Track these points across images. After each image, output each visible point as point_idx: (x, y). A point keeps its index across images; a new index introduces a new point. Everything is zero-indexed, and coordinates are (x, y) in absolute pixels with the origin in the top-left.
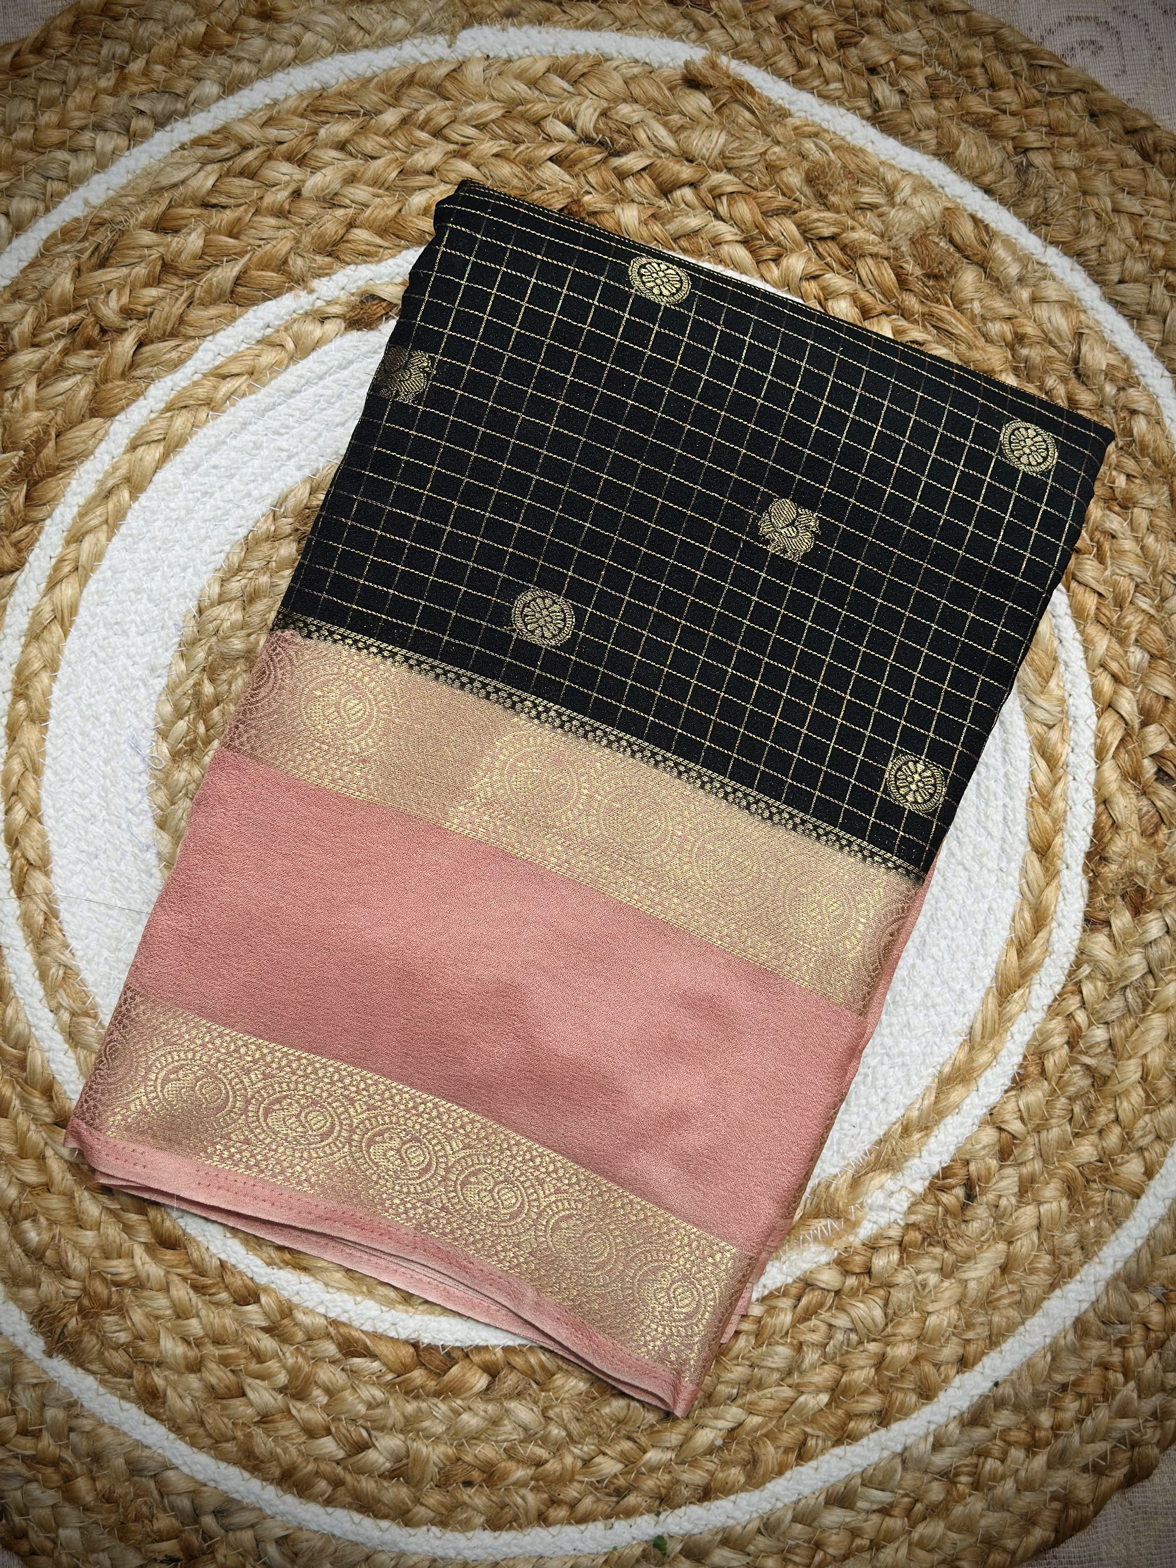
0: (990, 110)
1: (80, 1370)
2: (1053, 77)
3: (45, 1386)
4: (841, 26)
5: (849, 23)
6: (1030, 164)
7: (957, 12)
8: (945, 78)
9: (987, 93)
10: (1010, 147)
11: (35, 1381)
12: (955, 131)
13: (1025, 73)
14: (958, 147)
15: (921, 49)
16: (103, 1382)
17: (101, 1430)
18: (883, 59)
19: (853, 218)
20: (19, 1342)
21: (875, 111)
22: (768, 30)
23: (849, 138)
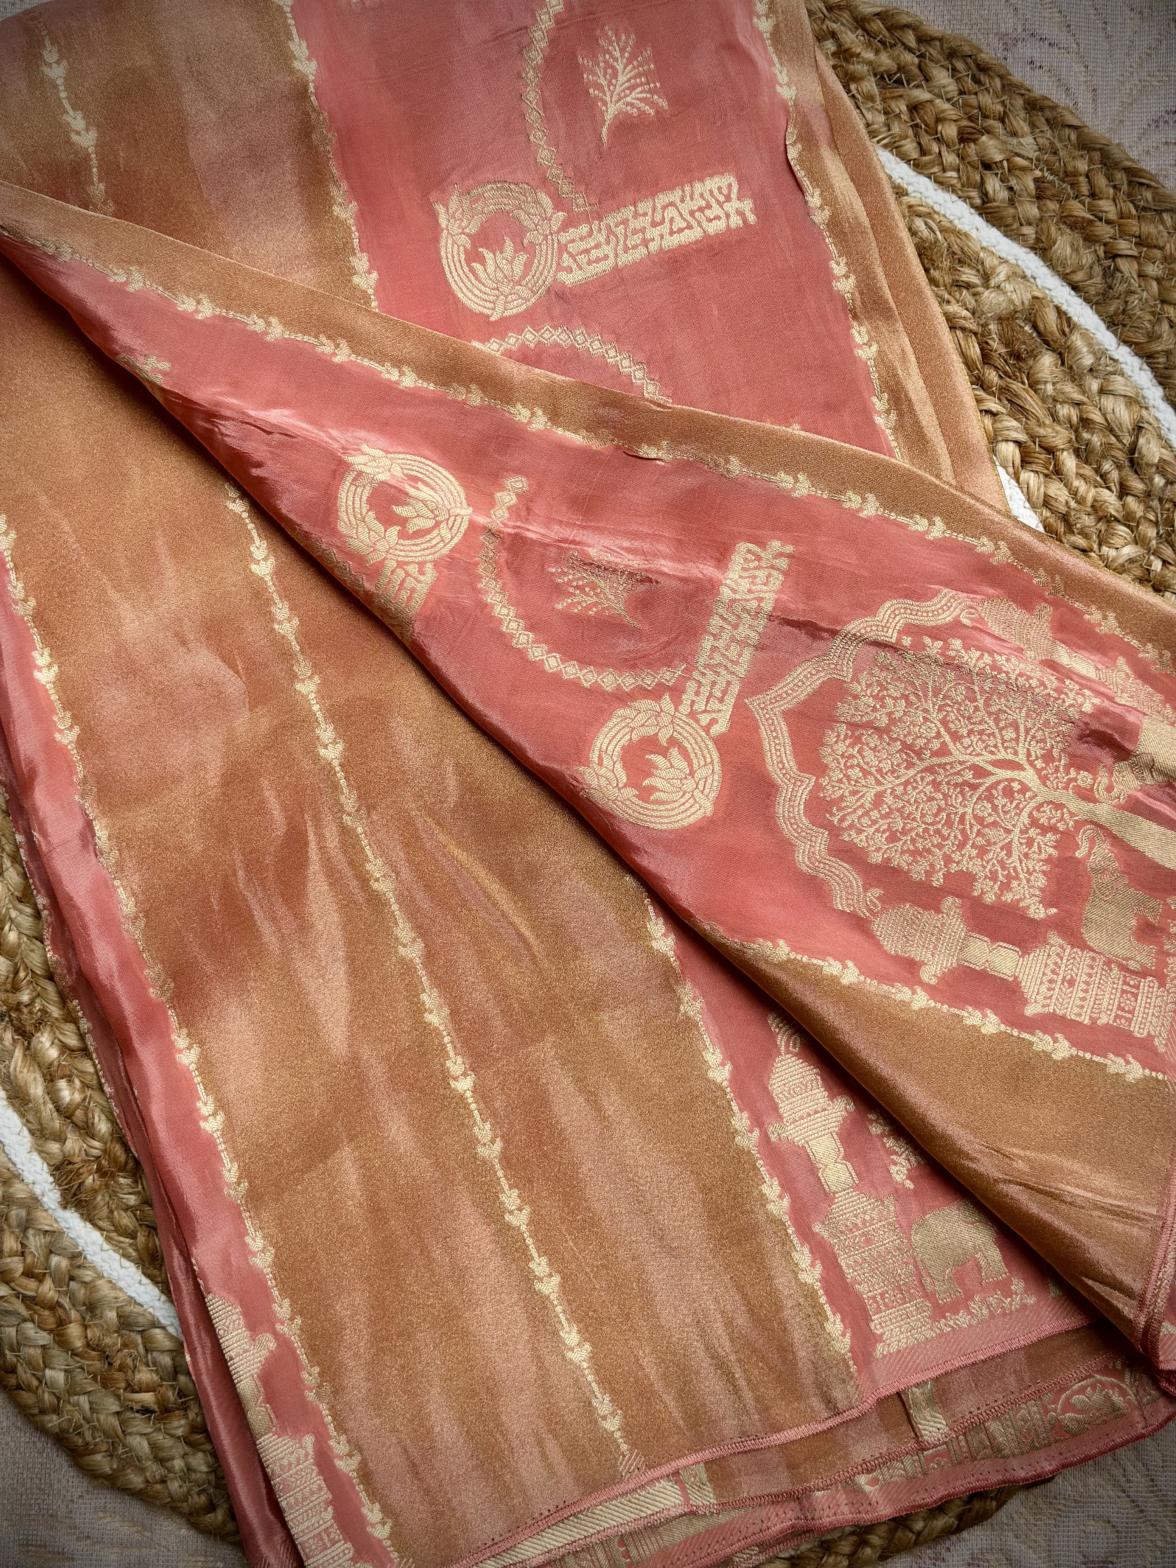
0: (1089, 216)
1: (89, 1225)
2: (1149, 195)
3: (54, 1235)
4: (965, 123)
5: (972, 121)
6: (1117, 269)
7: (1069, 126)
8: (1052, 182)
9: (1087, 200)
10: (1101, 251)
11: (47, 1228)
12: (1053, 229)
13: (1125, 187)
14: (1054, 244)
15: (1033, 155)
16: (108, 1239)
17: (99, 1282)
18: (998, 157)
19: (950, 294)
20: (38, 1190)
21: (984, 202)
22: (898, 116)
23: (956, 222)
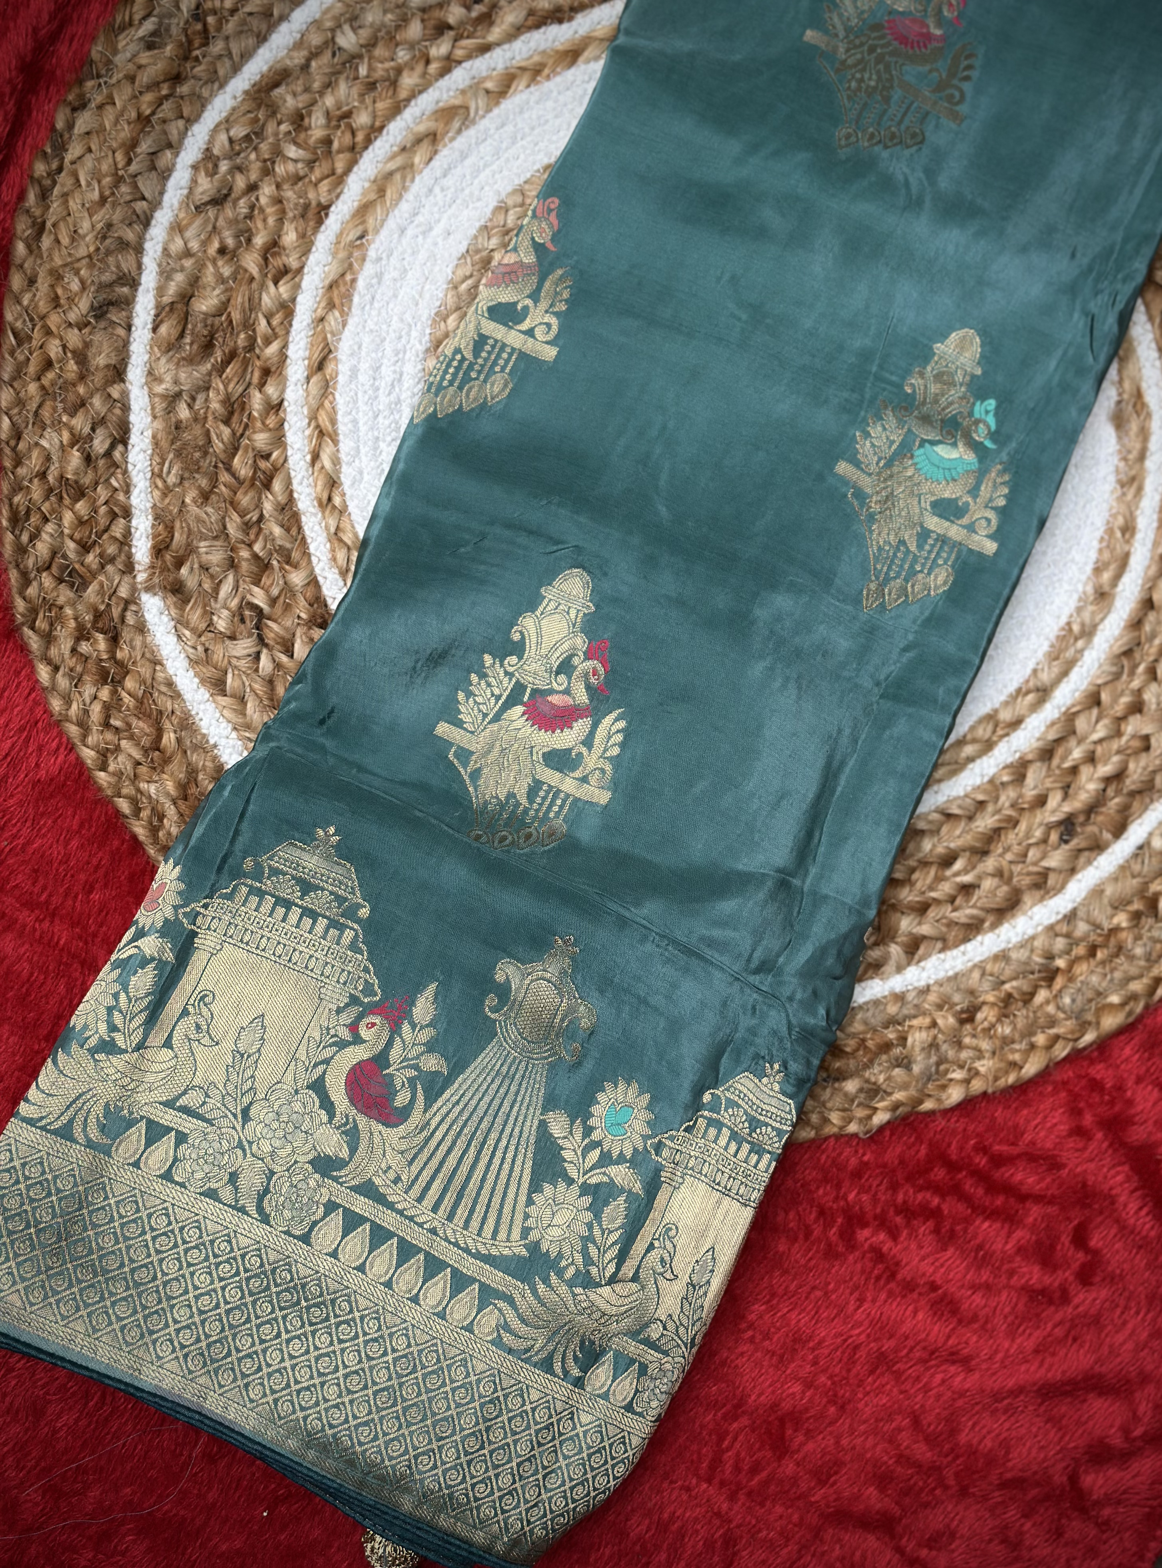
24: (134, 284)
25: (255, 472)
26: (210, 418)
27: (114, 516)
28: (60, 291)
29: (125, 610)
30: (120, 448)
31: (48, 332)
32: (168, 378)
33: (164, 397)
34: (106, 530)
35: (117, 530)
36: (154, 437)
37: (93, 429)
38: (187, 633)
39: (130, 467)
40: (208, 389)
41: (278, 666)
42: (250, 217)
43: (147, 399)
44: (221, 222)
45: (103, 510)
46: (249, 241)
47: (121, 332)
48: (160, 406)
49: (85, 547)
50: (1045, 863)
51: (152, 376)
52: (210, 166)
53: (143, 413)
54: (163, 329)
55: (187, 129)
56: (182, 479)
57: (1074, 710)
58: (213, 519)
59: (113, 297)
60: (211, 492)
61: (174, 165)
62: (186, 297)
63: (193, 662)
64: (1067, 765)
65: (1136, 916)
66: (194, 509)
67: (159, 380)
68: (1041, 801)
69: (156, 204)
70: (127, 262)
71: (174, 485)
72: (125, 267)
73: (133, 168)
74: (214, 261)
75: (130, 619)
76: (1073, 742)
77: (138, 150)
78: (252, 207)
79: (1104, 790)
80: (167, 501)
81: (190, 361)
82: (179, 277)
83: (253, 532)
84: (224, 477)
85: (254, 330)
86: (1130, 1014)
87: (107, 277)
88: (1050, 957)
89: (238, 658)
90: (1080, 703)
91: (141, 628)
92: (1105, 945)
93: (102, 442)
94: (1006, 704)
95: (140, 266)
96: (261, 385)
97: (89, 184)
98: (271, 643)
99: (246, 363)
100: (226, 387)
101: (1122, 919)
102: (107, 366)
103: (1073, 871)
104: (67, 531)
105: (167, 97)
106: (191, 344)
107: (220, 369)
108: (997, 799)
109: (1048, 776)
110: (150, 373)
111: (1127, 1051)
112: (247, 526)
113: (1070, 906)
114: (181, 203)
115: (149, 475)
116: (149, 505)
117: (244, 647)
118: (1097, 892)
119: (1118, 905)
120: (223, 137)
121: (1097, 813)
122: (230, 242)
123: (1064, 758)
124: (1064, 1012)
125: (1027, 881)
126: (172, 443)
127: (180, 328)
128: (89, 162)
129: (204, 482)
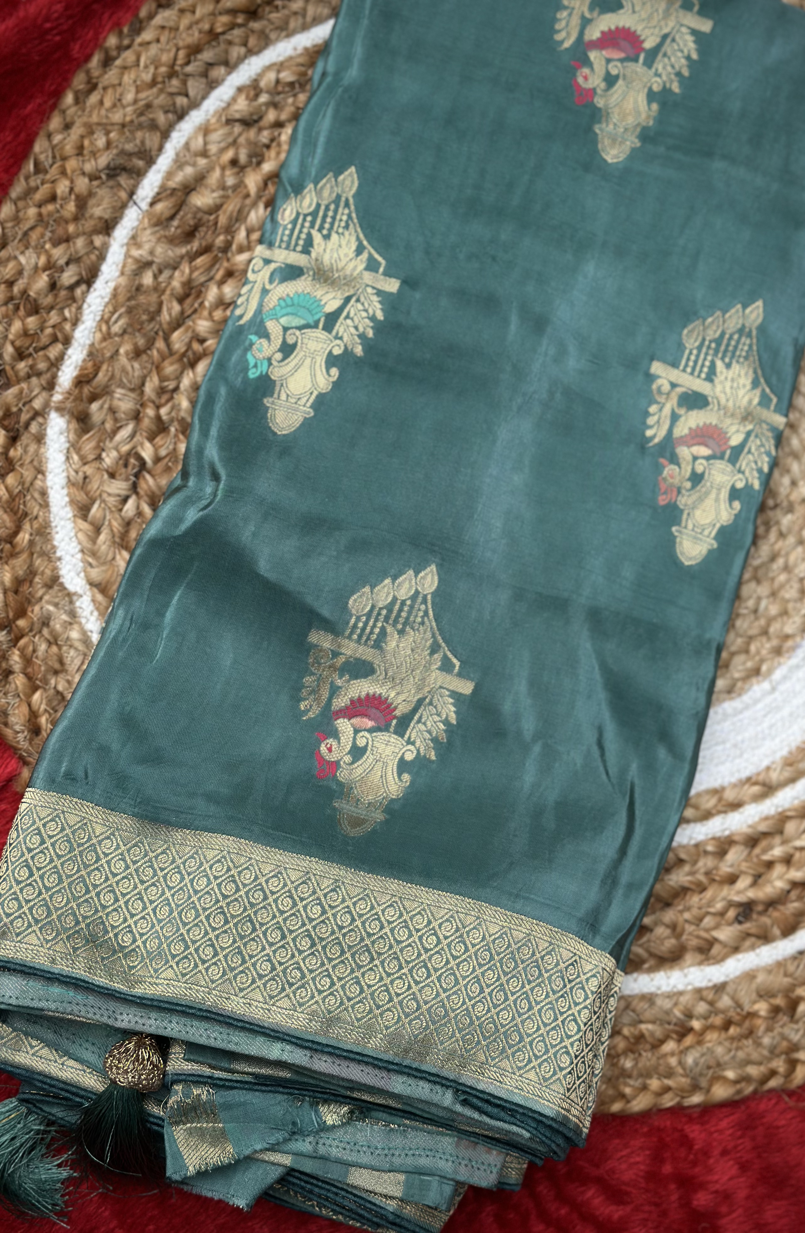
24: (150, 161)
25: (187, 351)
26: (168, 292)
27: (55, 339)
28: (86, 143)
29: (33, 418)
30: (84, 287)
31: (63, 172)
32: (147, 247)
33: (137, 261)
34: (45, 348)
35: (53, 352)
36: (115, 289)
37: (67, 264)
38: (76, 457)
39: (85, 306)
40: (175, 268)
41: (140, 513)
42: (268, 147)
43: (122, 257)
44: (242, 140)
45: (49, 331)
46: (259, 164)
47: (123, 195)
48: (131, 266)
49: (20, 355)
50: (716, 934)
51: (134, 240)
52: (252, 93)
53: (114, 267)
54: (159, 207)
55: (245, 57)
56: (125, 332)
57: (789, 814)
58: (137, 374)
59: (129, 165)
60: (144, 352)
61: (223, 80)
62: (188, 189)
63: (70, 483)
64: (766, 857)
65: (776, 1010)
66: (123, 360)
67: (139, 246)
68: (732, 879)
69: (195, 105)
70: (151, 140)
71: (116, 335)
72: (148, 143)
73: (189, 69)
74: (223, 169)
75: (34, 428)
76: (777, 840)
77: (199, 56)
78: (272, 140)
79: (789, 892)
80: (104, 344)
81: (172, 241)
82: (189, 170)
83: (165, 397)
84: (160, 344)
85: (233, 237)
86: (739, 1092)
87: (129, 147)
88: (689, 1015)
89: (109, 495)
90: (795, 810)
91: (40, 439)
92: (739, 1024)
93: (71, 276)
94: (734, 786)
95: (160, 149)
96: (221, 283)
97: (146, 67)
98: (142, 492)
99: (215, 260)
100: (192, 272)
101: (762, 1008)
102: (100, 218)
103: (736, 949)
104: (11, 337)
105: (240, 26)
106: (177, 228)
107: (192, 257)
108: (695, 862)
109: (746, 860)
110: (134, 238)
111: (724, 1124)
112: (161, 391)
113: (722, 979)
114: (216, 112)
115: (98, 318)
116: (88, 342)
117: (118, 487)
118: (750, 976)
119: (763, 994)
120: (271, 76)
121: (775, 909)
122: (243, 158)
123: (765, 851)
124: (684, 1069)
125: (694, 942)
126: (129, 299)
127: (173, 211)
128: (153, 49)
129: (141, 342)
